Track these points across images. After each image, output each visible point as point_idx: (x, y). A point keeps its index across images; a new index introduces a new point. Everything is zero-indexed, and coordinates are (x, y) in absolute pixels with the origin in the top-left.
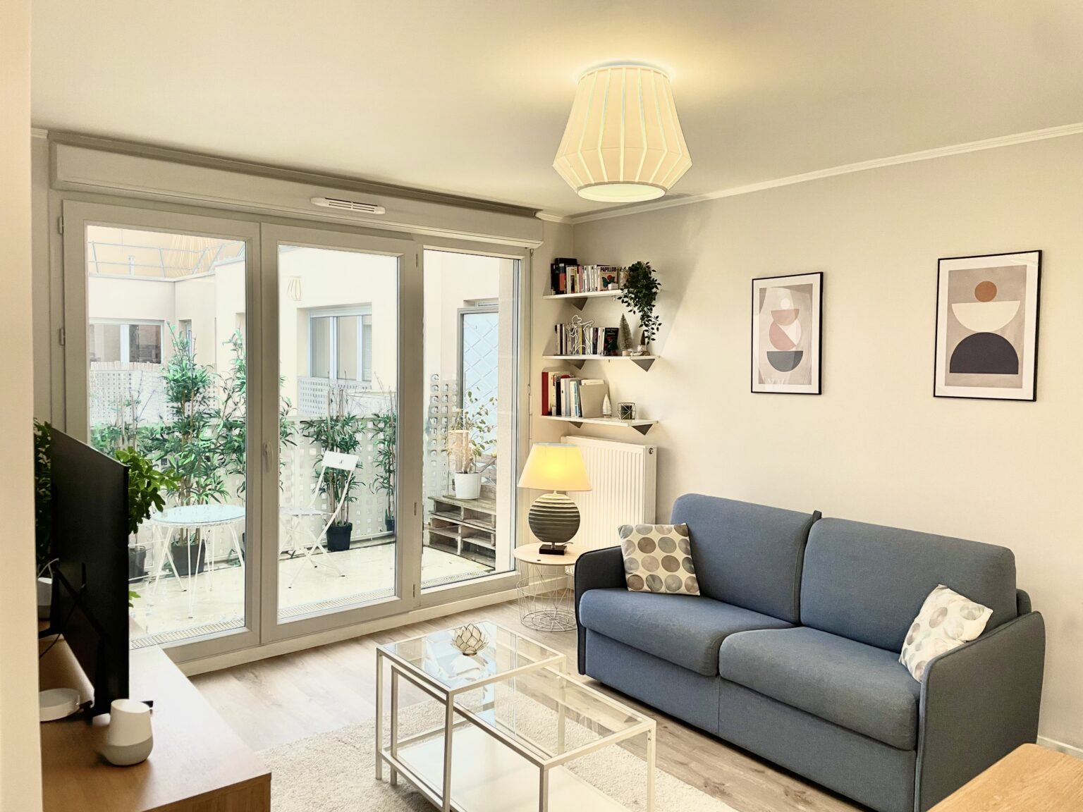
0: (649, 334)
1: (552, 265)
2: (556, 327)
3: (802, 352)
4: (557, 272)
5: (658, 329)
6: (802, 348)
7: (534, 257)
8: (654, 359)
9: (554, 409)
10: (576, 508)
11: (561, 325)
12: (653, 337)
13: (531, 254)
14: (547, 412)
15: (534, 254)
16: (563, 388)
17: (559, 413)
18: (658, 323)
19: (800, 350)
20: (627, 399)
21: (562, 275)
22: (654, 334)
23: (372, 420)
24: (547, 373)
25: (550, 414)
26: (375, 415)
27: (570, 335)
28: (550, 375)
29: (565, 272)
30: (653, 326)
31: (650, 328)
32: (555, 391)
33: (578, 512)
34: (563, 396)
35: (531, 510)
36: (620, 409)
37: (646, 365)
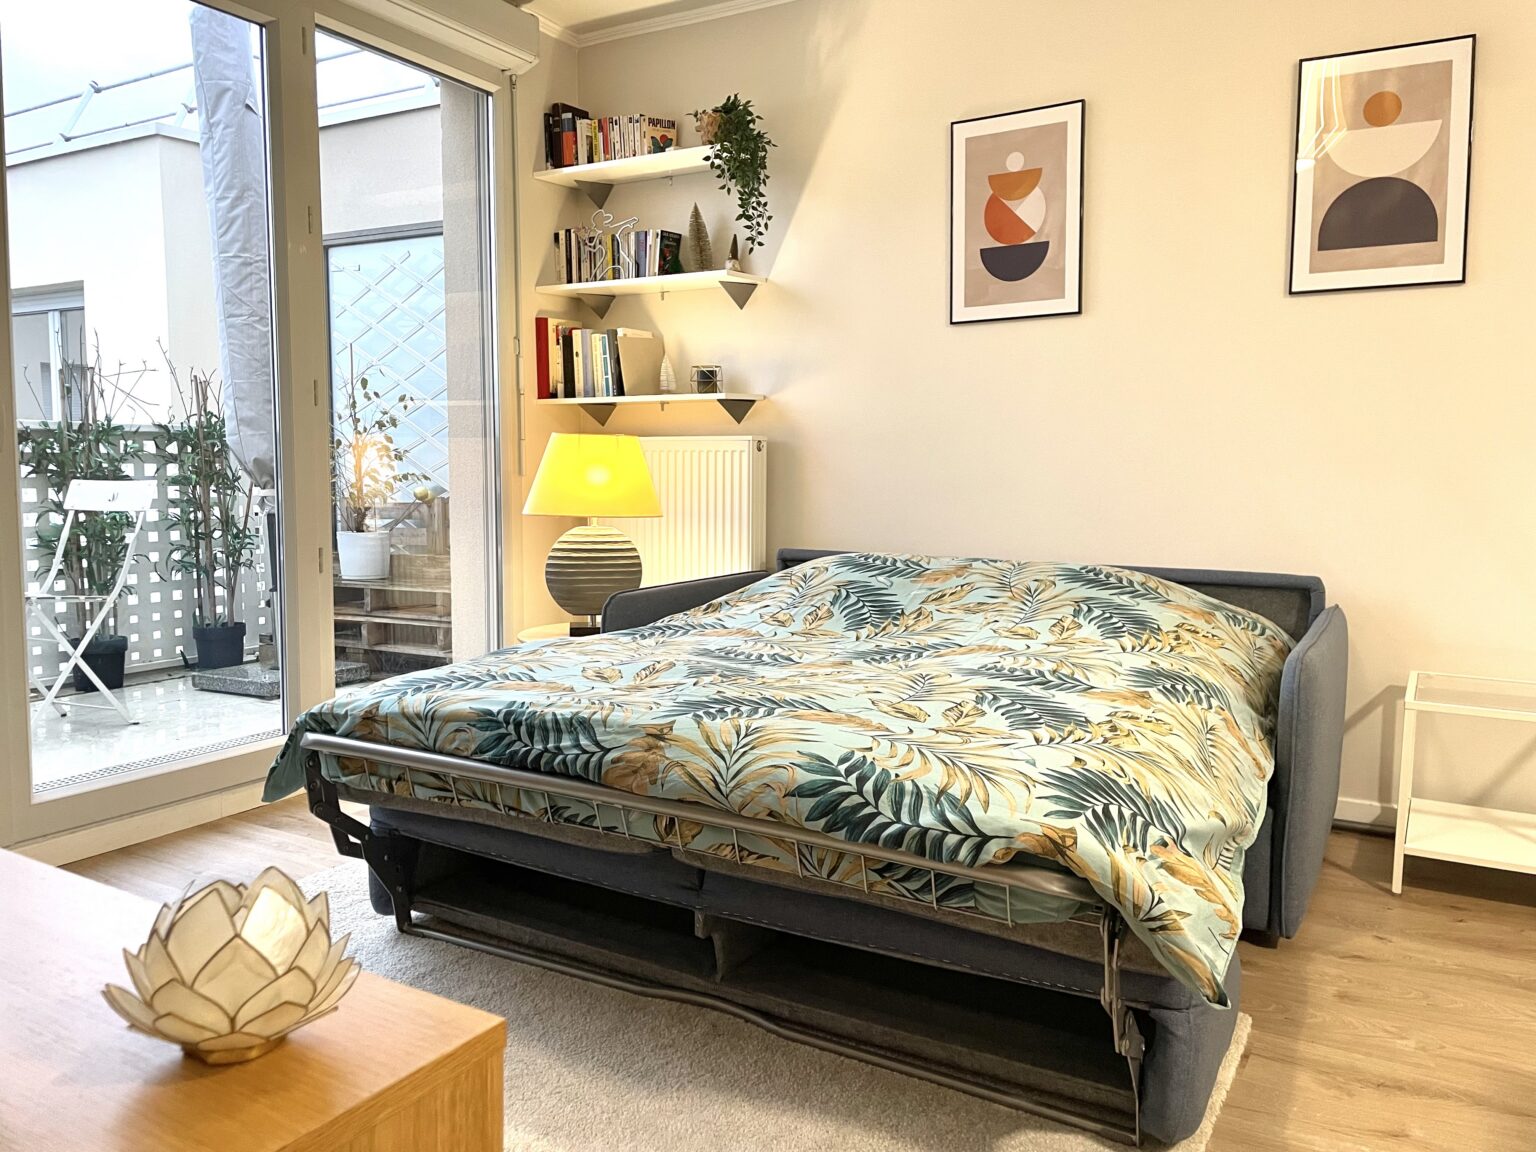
0: (754, 233)
1: (547, 116)
2: (556, 236)
3: (1048, 243)
4: (557, 130)
5: (766, 225)
6: (1048, 236)
7: (519, 91)
8: (756, 285)
9: (561, 387)
10: (634, 550)
11: (568, 231)
12: (760, 239)
13: (513, 85)
14: (545, 391)
15: (518, 85)
16: (577, 346)
17: (570, 392)
18: (768, 214)
19: (1043, 240)
20: (706, 361)
21: (567, 136)
22: (760, 233)
23: (153, 437)
24: (546, 320)
25: (554, 395)
26: (160, 426)
27: (586, 250)
28: (552, 323)
29: (575, 129)
30: (760, 220)
31: (754, 222)
32: (560, 353)
33: (638, 557)
34: (578, 363)
35: (551, 558)
36: (695, 378)
37: (741, 294)
